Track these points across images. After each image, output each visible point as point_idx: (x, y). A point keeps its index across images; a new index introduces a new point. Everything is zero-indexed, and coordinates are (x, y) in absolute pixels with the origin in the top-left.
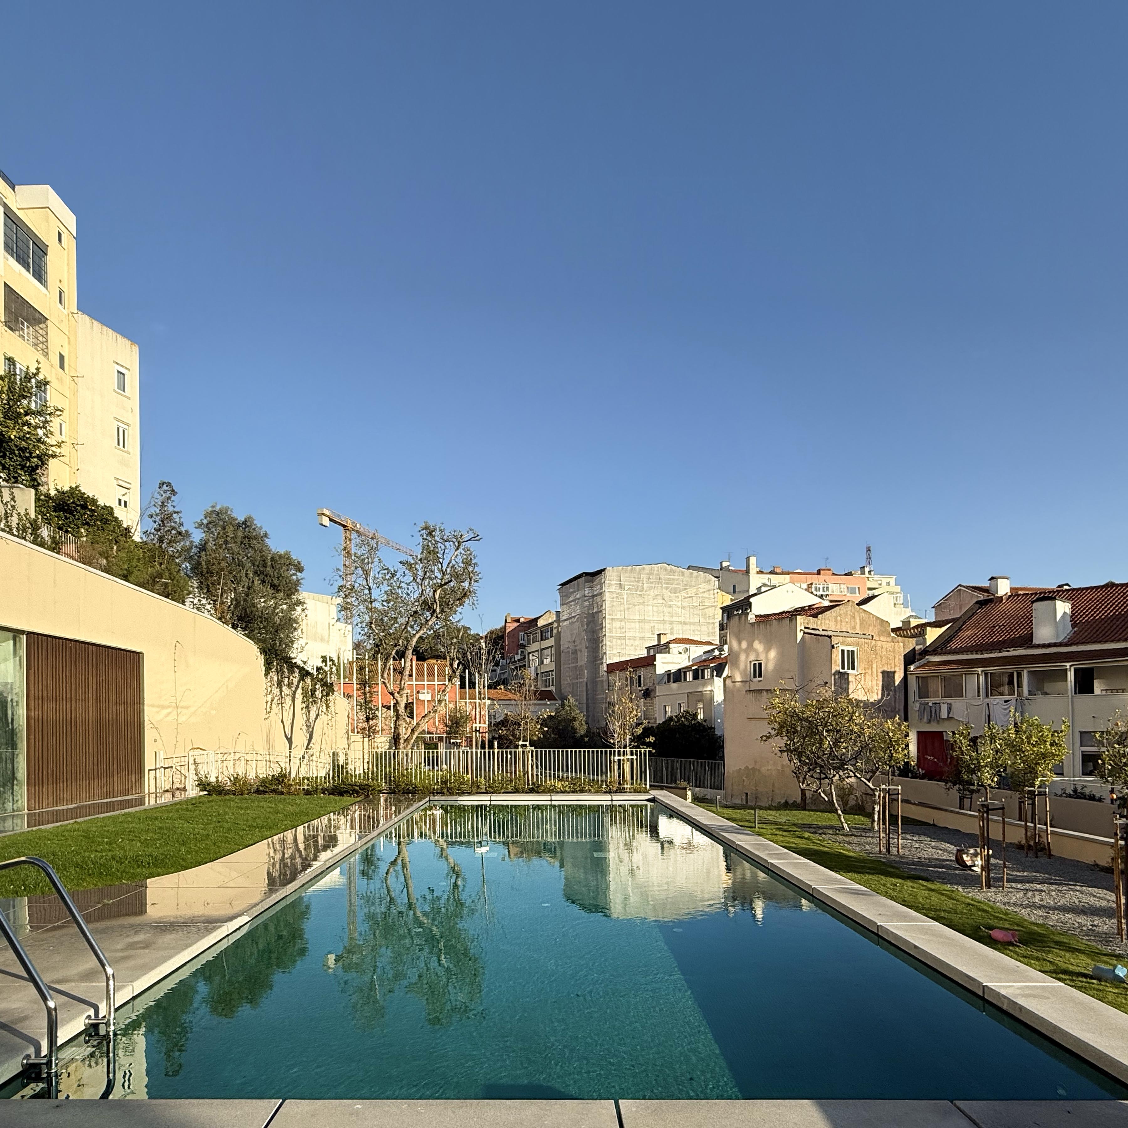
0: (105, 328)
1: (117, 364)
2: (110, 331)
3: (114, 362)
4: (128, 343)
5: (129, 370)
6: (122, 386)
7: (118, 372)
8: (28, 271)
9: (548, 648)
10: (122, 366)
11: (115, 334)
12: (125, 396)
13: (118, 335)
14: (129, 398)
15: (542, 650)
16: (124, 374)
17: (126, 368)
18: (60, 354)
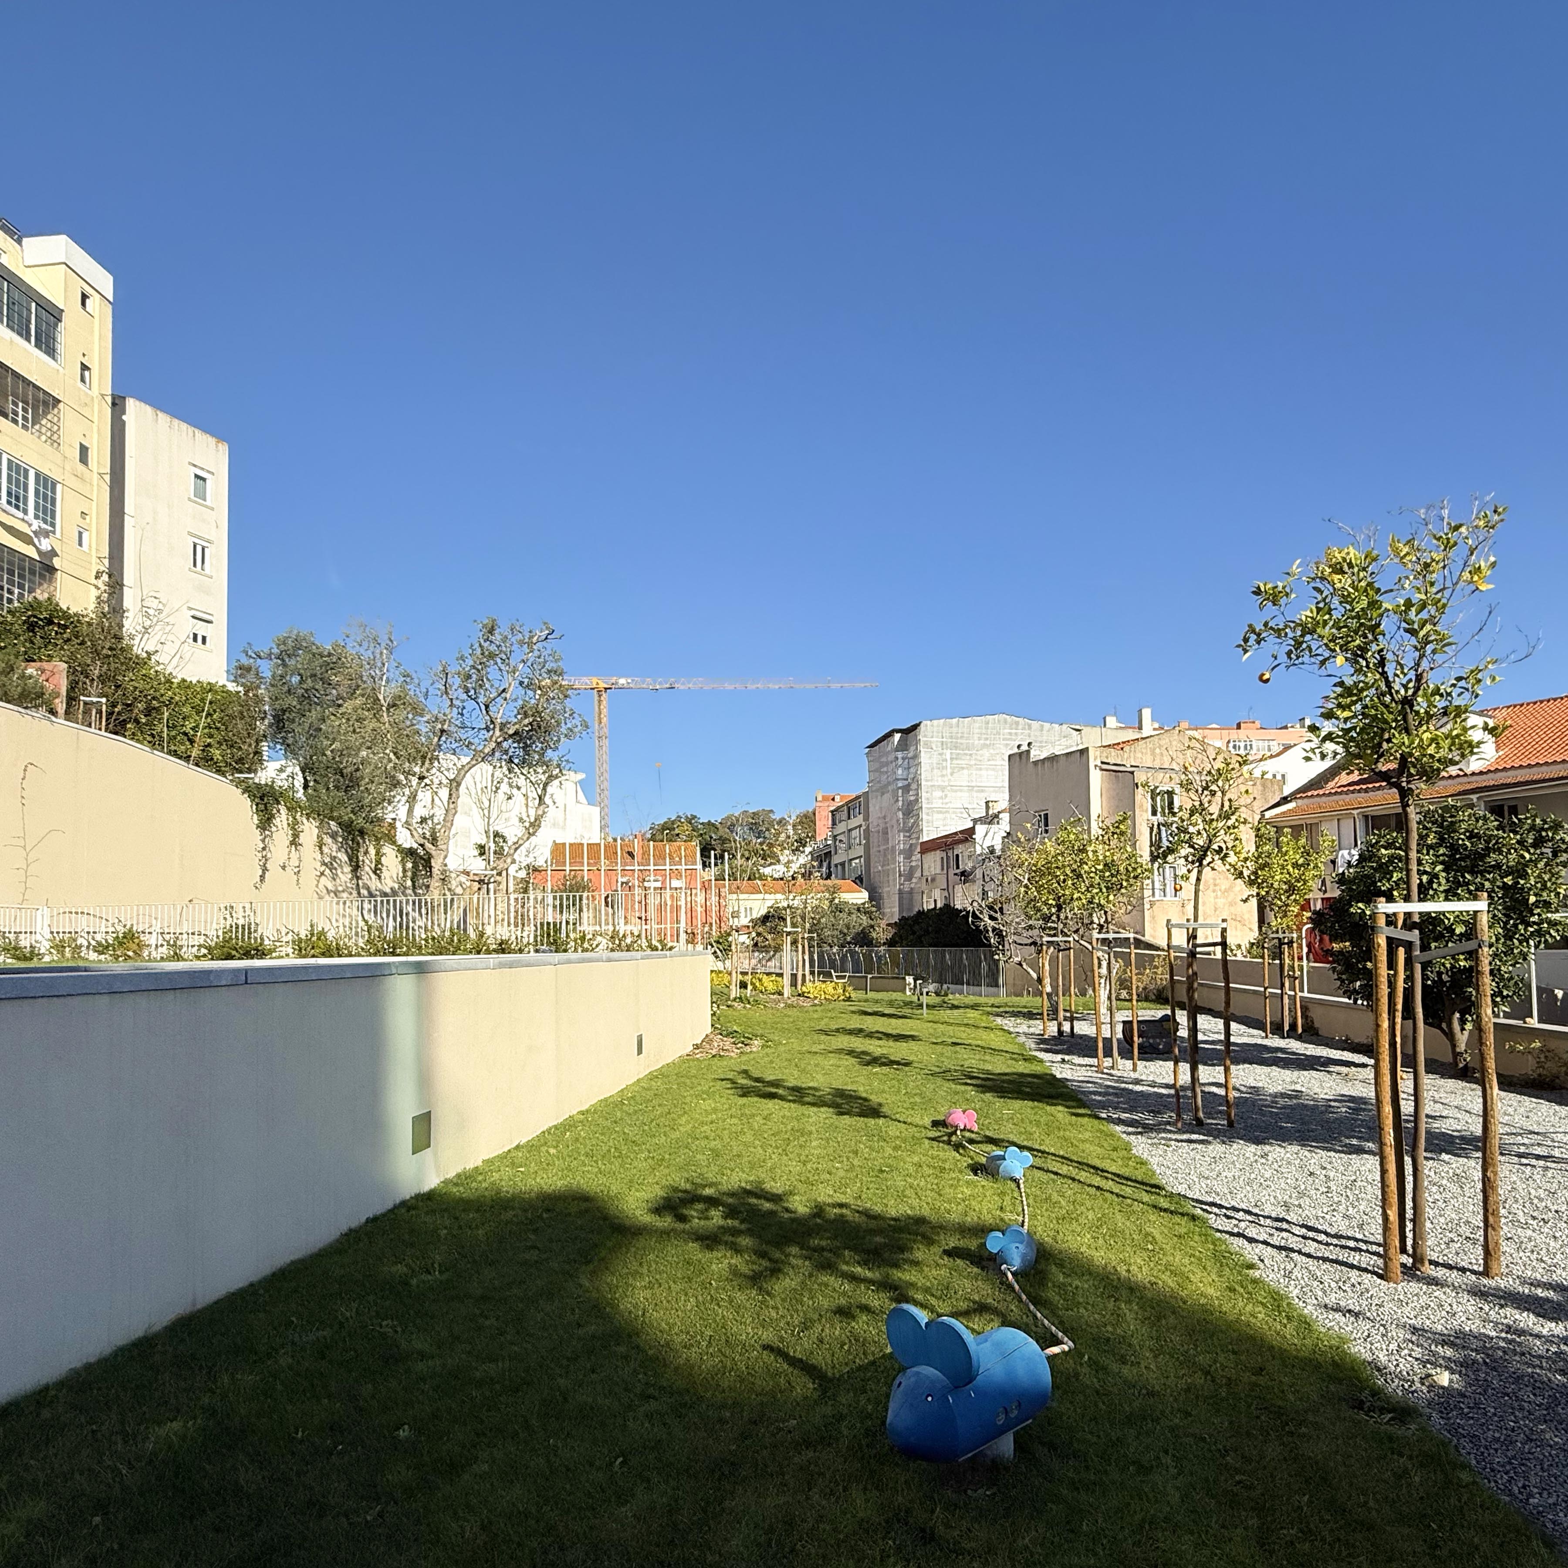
0: (176, 422)
1: (195, 466)
2: (184, 426)
3: (190, 463)
4: (212, 441)
5: (213, 474)
6: (201, 494)
7: (197, 476)
8: (29, 341)
9: (856, 828)
10: (202, 469)
11: (191, 429)
12: (206, 507)
13: (196, 431)
14: (212, 509)
15: (850, 831)
16: (204, 480)
17: (208, 472)
18: (81, 444)
